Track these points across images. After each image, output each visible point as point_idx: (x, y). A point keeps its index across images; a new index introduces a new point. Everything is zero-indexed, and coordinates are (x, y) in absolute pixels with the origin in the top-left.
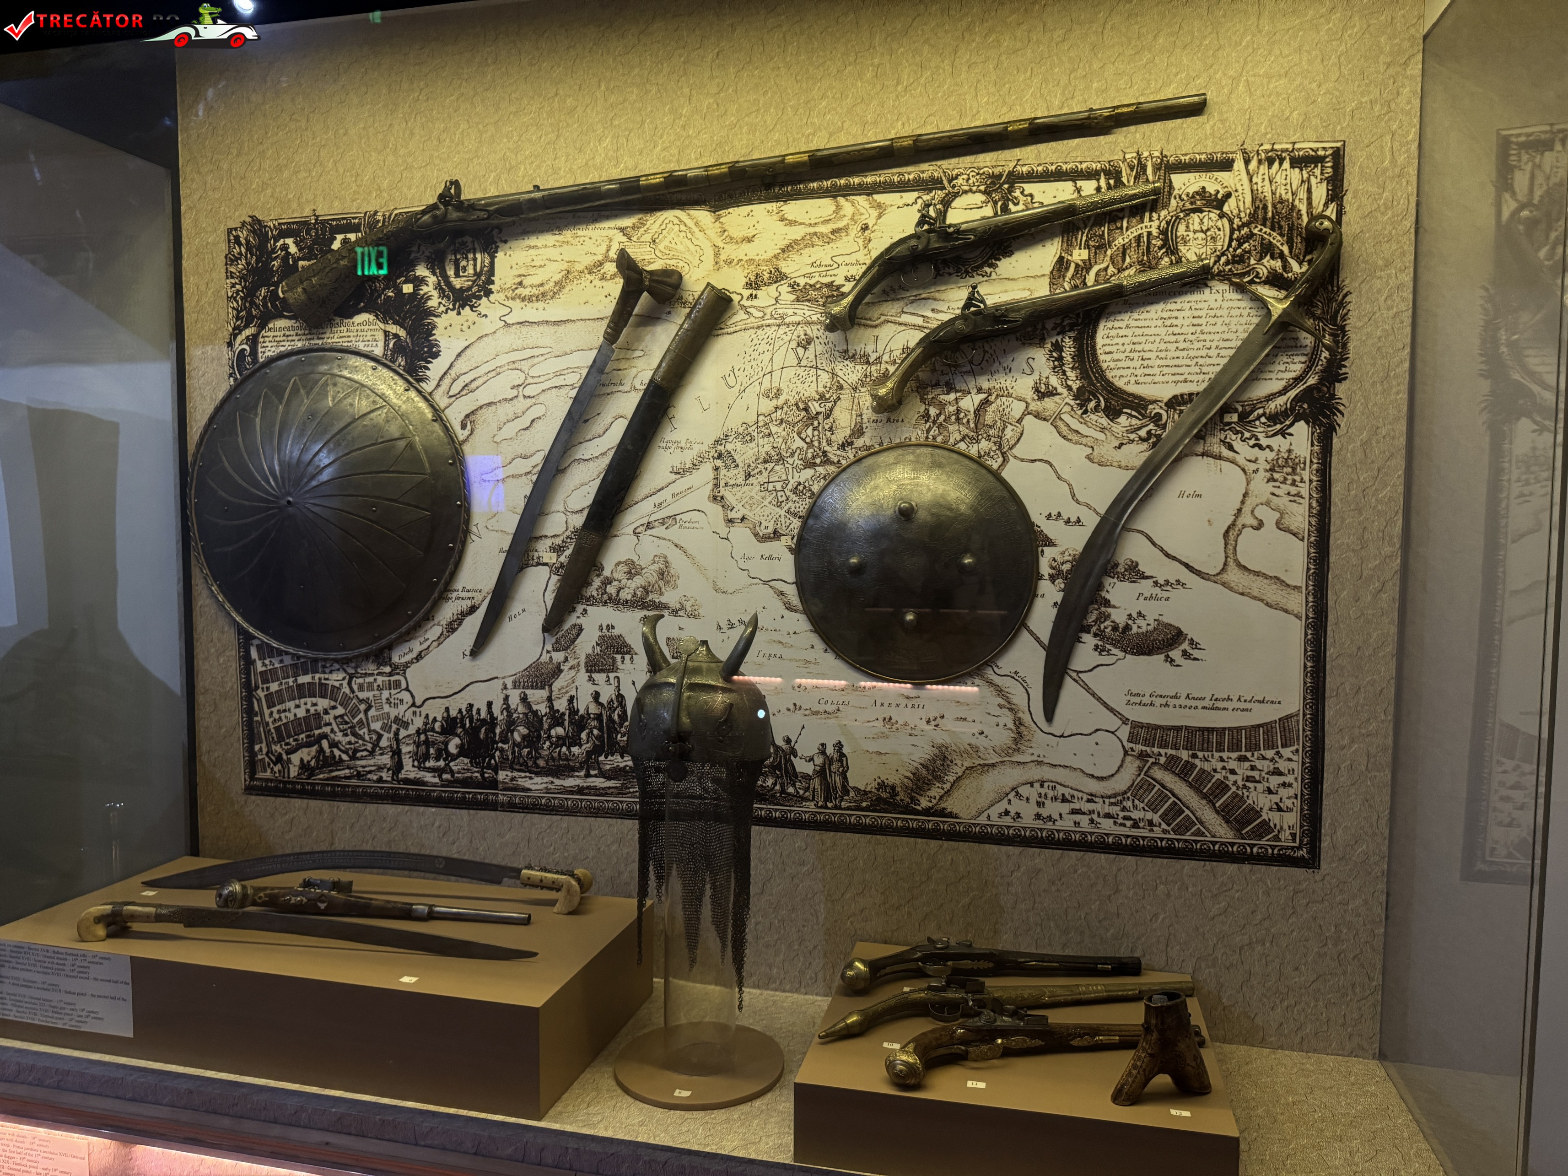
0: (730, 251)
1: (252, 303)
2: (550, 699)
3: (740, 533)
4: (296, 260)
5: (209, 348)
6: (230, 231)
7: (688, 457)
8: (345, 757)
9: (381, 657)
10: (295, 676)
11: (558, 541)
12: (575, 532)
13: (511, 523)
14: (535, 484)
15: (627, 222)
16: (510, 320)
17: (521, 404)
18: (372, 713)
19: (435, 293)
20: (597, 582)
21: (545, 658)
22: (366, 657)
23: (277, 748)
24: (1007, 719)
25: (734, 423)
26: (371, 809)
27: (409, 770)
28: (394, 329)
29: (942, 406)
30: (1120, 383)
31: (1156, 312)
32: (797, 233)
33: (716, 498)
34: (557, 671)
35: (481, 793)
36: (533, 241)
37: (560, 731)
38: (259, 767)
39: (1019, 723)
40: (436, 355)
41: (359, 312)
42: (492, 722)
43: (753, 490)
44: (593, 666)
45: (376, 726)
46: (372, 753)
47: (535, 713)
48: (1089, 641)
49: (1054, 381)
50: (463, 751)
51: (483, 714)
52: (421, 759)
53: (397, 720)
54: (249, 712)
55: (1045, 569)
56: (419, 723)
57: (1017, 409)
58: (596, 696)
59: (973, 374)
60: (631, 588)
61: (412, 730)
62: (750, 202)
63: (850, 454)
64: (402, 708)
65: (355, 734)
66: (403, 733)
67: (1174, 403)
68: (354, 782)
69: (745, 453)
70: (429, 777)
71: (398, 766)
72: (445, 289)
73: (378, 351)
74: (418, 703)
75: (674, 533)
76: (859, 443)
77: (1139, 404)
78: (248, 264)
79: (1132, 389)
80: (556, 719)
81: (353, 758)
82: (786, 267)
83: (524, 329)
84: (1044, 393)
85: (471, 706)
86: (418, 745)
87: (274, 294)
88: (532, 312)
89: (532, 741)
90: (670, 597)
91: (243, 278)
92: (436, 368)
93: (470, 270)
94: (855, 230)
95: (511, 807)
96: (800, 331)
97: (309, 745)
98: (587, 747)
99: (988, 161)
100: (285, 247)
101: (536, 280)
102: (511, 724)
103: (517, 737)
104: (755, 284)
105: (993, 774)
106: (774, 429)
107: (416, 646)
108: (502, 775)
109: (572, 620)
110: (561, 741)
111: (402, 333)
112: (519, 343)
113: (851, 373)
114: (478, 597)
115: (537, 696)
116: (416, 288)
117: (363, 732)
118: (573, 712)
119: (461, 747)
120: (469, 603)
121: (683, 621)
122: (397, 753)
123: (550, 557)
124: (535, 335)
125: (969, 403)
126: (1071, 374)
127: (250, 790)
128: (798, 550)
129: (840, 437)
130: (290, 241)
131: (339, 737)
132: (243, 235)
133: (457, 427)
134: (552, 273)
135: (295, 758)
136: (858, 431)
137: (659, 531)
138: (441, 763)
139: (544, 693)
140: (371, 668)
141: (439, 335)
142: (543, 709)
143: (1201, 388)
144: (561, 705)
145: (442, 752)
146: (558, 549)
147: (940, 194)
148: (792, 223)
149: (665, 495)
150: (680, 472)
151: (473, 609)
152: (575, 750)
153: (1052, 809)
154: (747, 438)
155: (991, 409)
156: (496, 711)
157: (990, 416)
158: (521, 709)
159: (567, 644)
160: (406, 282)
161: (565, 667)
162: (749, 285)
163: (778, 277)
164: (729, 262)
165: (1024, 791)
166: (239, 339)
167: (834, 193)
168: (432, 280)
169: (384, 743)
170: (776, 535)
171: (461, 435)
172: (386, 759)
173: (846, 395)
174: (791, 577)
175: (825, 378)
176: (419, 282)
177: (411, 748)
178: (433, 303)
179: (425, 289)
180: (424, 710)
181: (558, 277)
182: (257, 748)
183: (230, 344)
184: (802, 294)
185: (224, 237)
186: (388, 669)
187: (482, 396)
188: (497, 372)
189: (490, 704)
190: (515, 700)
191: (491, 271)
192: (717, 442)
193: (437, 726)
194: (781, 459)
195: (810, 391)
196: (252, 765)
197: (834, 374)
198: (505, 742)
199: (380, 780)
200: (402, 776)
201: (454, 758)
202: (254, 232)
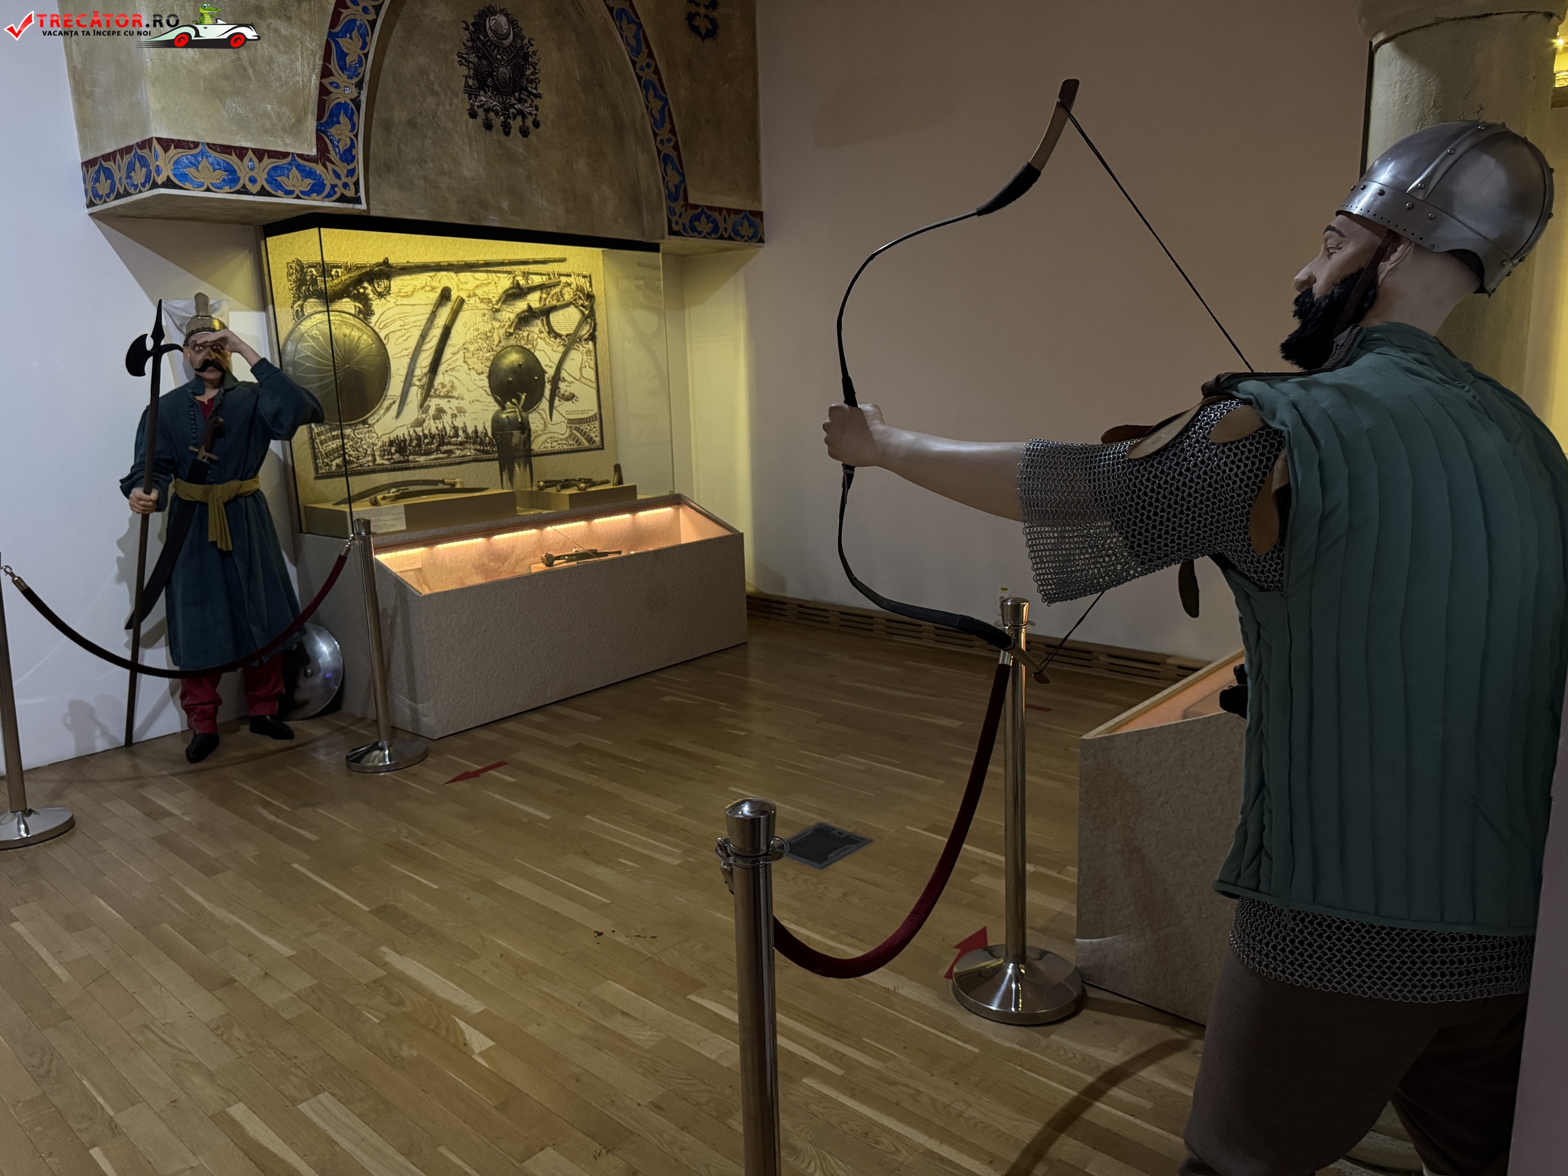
0: (461, 286)
1: (300, 292)
2: (423, 430)
3: (473, 373)
4: (316, 277)
5: (283, 308)
6: (288, 263)
7: (456, 349)
8: (355, 460)
9: (364, 422)
10: (331, 432)
11: (419, 377)
12: (425, 374)
13: (404, 372)
14: (411, 359)
15: (432, 274)
16: (398, 303)
17: (404, 331)
18: (363, 442)
19: (371, 293)
20: (433, 390)
21: (420, 417)
22: (359, 423)
23: (326, 460)
24: (542, 422)
25: (468, 339)
26: (366, 477)
27: (379, 461)
28: (358, 304)
29: (519, 335)
30: (556, 330)
31: (561, 312)
32: (479, 282)
33: (465, 362)
34: (424, 421)
35: (404, 465)
36: (402, 277)
37: (426, 441)
38: (319, 469)
39: (545, 422)
40: (373, 314)
41: (344, 297)
42: (405, 441)
43: (475, 360)
44: (436, 418)
45: (365, 447)
46: (365, 457)
47: (419, 436)
48: (557, 398)
49: (543, 329)
50: (396, 452)
51: (402, 438)
52: (382, 456)
53: (372, 444)
54: (313, 448)
55: (546, 380)
56: (380, 444)
57: (536, 336)
58: (437, 428)
59: (525, 326)
60: (443, 392)
61: (378, 446)
62: (465, 272)
63: (499, 348)
64: (374, 439)
65: (358, 451)
66: (375, 448)
67: (567, 336)
68: (359, 468)
69: (472, 348)
70: (386, 462)
71: (374, 460)
72: (375, 291)
73: (353, 312)
74: (379, 436)
75: (454, 373)
76: (501, 345)
77: (560, 336)
78: (297, 276)
79: (559, 332)
80: (425, 436)
81: (358, 459)
82: (477, 292)
83: (403, 307)
84: (541, 332)
85: (397, 436)
86: (381, 451)
87: (308, 290)
88: (404, 301)
89: (419, 445)
90: (455, 394)
91: (295, 282)
92: (373, 319)
93: (383, 286)
94: (493, 283)
95: (414, 468)
96: (482, 311)
97: (338, 457)
98: (436, 445)
99: (523, 268)
100: (311, 272)
101: (405, 291)
102: (411, 440)
103: (414, 444)
104: (469, 296)
105: (541, 437)
106: (479, 340)
107: (376, 417)
108: (411, 458)
109: (427, 403)
110: (428, 444)
111: (361, 306)
112: (401, 312)
113: (497, 324)
114: (396, 398)
115: (418, 430)
116: (365, 290)
117: (361, 449)
118: (431, 434)
119: (396, 450)
120: (392, 400)
121: (460, 401)
122: (374, 455)
123: (418, 383)
124: (408, 309)
125: (525, 334)
126: (546, 327)
127: (316, 478)
128: (489, 377)
129: (496, 343)
130: (313, 269)
131: (352, 453)
132: (293, 265)
133: (383, 339)
134: (410, 289)
135: (334, 463)
136: (500, 342)
137: (450, 373)
138: (390, 457)
139: (420, 429)
140: (361, 426)
141: (374, 307)
142: (421, 434)
143: (572, 332)
144: (426, 432)
145: (390, 453)
146: (420, 380)
147: (512, 276)
148: (477, 279)
149: (450, 361)
150: (454, 354)
151: (394, 402)
152: (433, 446)
153: (554, 444)
154: (471, 343)
155: (530, 336)
156: (406, 436)
157: (530, 338)
158: (414, 435)
159: (426, 412)
160: (361, 288)
161: (426, 419)
162: (467, 297)
163: (475, 295)
164: (461, 289)
165: (548, 440)
166: (296, 305)
167: (487, 272)
168: (370, 288)
169: (369, 452)
170: (482, 373)
171: (385, 342)
172: (370, 458)
173: (496, 330)
174: (487, 385)
175: (490, 326)
176: (365, 288)
177: (379, 453)
178: (371, 296)
179: (367, 291)
180: (382, 439)
181: (412, 290)
182: (318, 461)
183: (292, 307)
184: (482, 300)
185: (286, 265)
186: (367, 426)
187: (390, 329)
188: (395, 321)
189: (404, 434)
190: (412, 432)
191: (390, 287)
192: (464, 344)
193: (387, 444)
194: (481, 350)
195: (487, 329)
196: (317, 468)
197: (492, 325)
198: (410, 445)
199: (369, 466)
200: (377, 463)
201: (394, 454)
202: (298, 264)
